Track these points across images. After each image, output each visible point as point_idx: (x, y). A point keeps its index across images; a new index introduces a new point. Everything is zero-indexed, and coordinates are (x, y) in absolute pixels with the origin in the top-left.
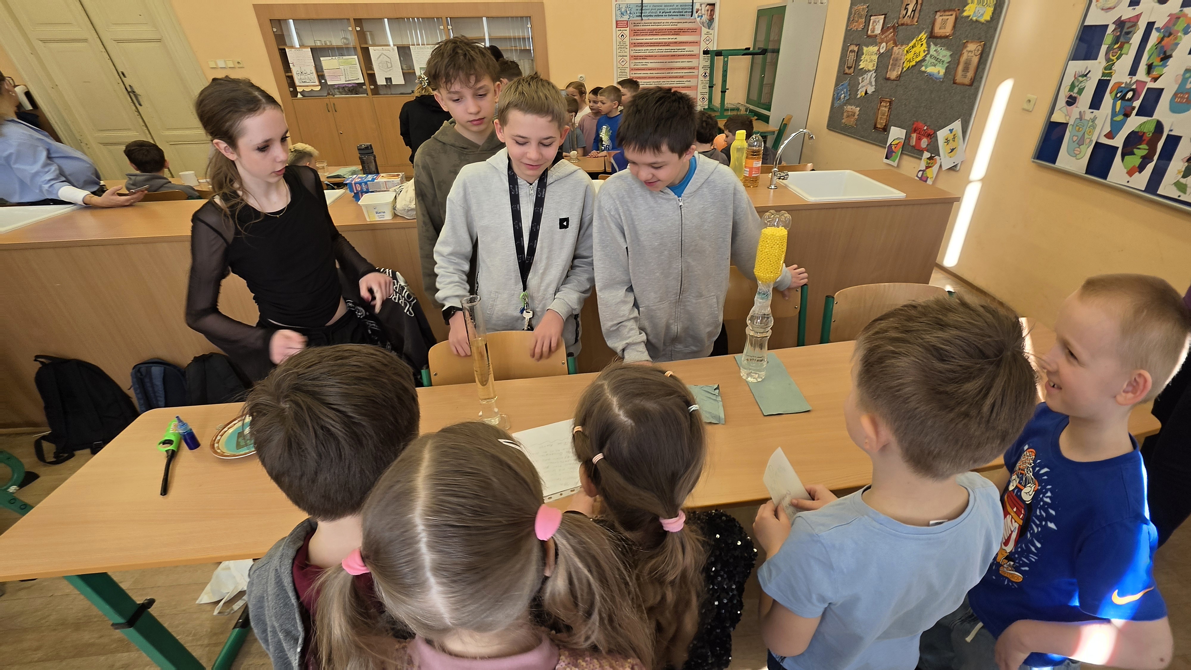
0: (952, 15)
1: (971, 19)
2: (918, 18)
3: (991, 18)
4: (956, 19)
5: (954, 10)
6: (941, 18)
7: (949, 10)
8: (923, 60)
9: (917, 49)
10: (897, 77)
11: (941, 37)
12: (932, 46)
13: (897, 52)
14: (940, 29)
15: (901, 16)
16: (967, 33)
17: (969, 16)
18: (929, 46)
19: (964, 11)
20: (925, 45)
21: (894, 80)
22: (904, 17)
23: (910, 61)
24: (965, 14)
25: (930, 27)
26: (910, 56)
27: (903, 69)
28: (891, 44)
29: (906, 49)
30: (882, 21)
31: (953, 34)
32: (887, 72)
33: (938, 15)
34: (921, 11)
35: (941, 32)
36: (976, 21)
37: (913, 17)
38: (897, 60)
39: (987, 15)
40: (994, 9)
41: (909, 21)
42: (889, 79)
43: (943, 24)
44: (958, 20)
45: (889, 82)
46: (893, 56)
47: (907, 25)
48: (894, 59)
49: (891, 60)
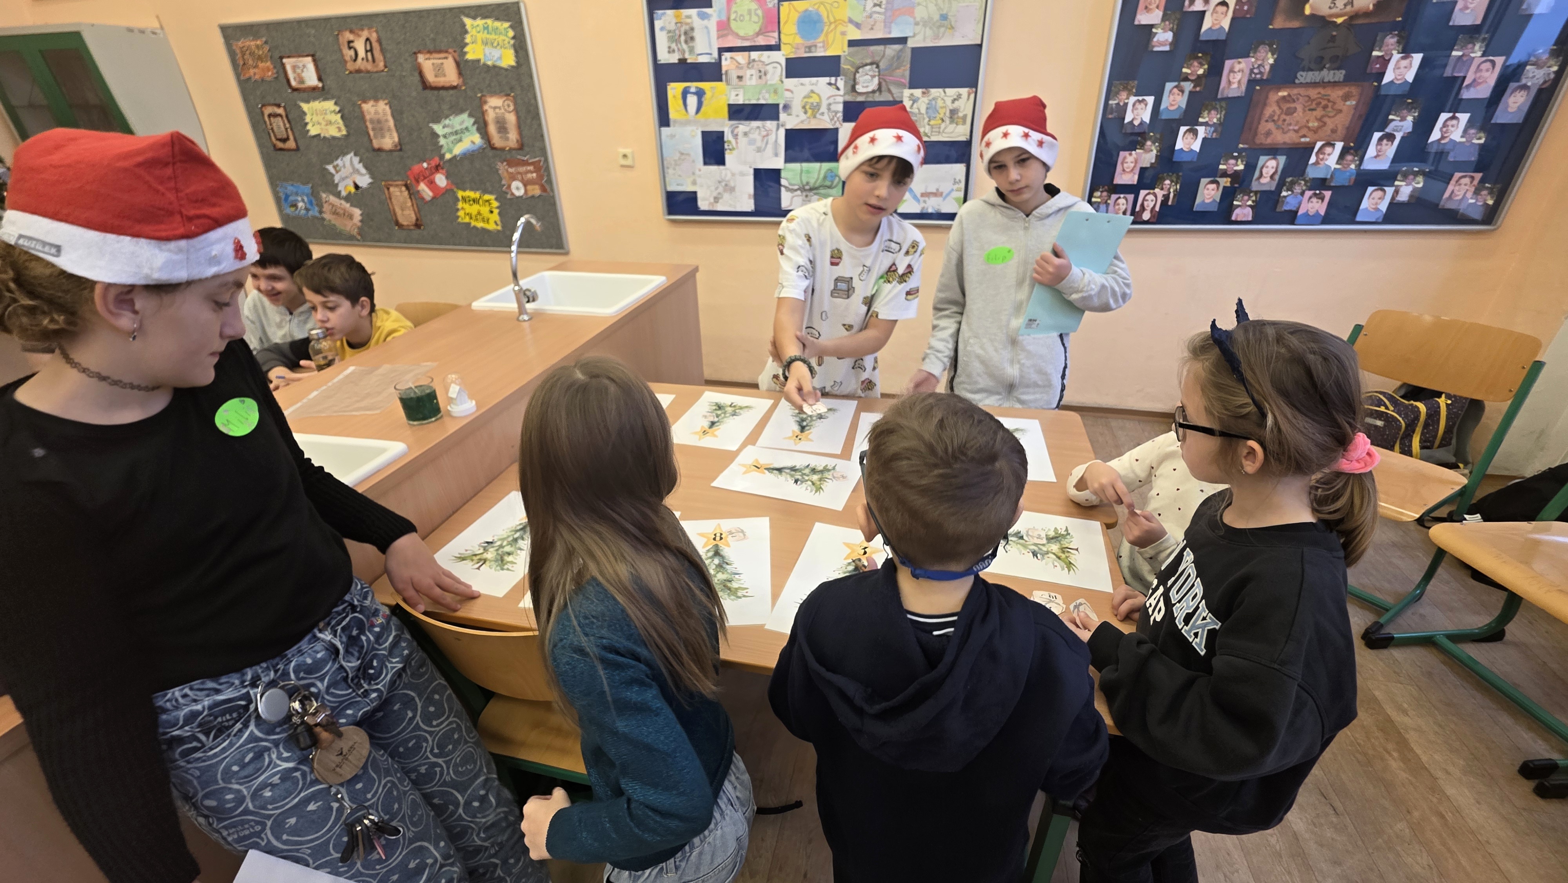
0: (446, 58)
1: (485, 64)
2: (385, 62)
3: (517, 62)
4: (458, 64)
5: (446, 52)
6: (429, 62)
7: (440, 52)
10: (396, 146)
11: (445, 88)
13: (372, 110)
14: (436, 76)
15: (347, 58)
16: (487, 82)
17: (478, 61)
19: (466, 53)
21: (391, 151)
22: (355, 60)
24: (470, 57)
25: (416, 74)
30: (311, 67)
31: (465, 83)
32: (371, 141)
33: (421, 58)
34: (383, 51)
35: (442, 81)
36: (495, 67)
37: (374, 60)
38: (379, 121)
39: (508, 59)
40: (516, 51)
41: (369, 66)
42: (380, 150)
43: (439, 70)
44: (461, 65)
45: (383, 155)
46: (368, 117)
47: (368, 72)
48: (372, 121)
49: (368, 124)
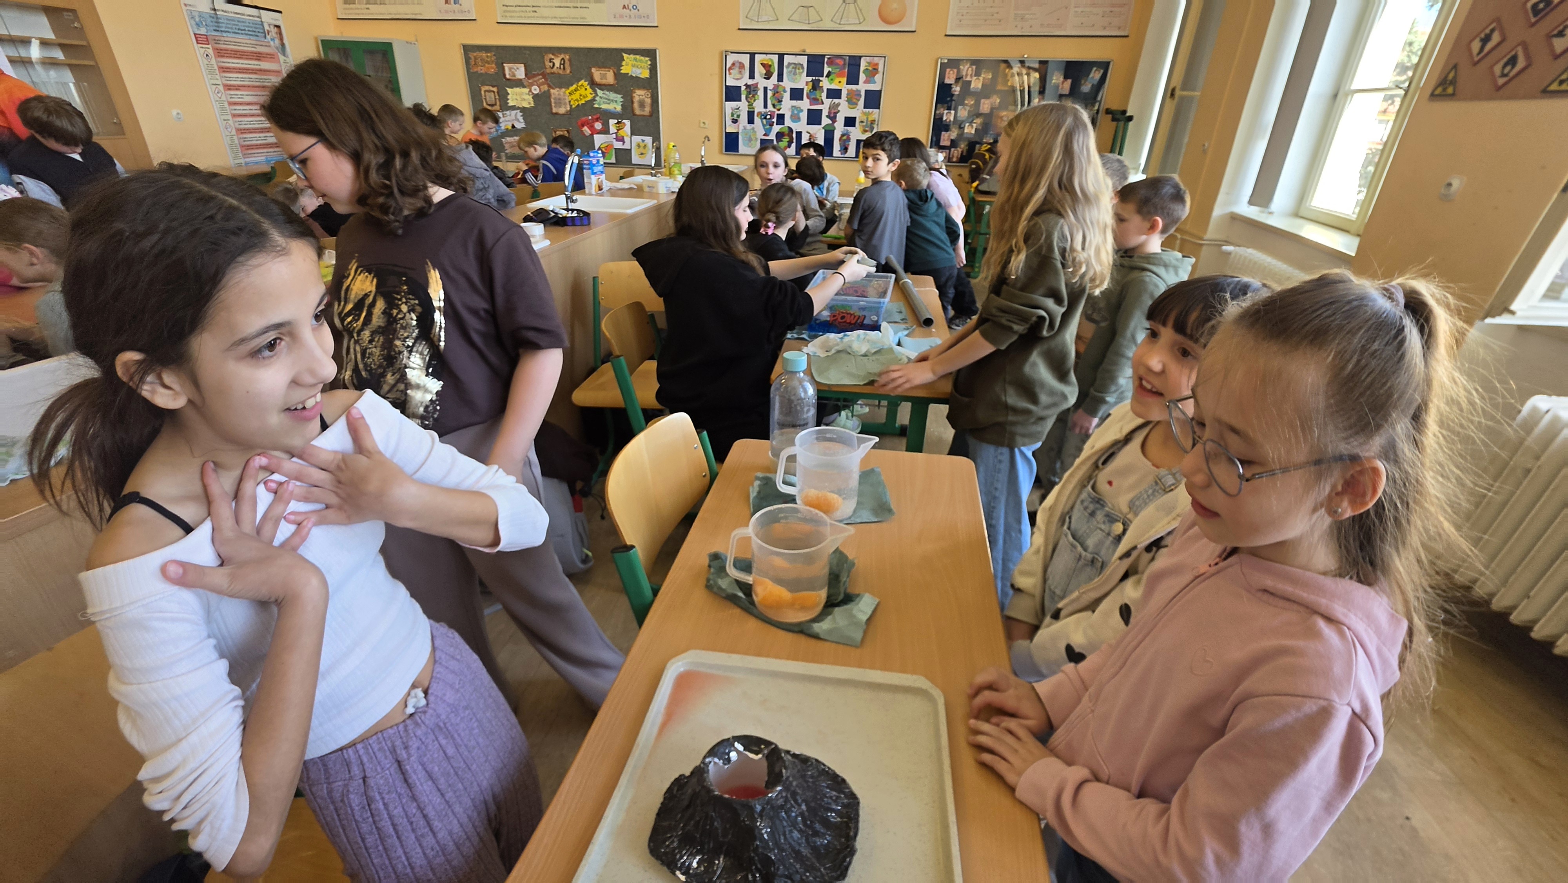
0: (609, 71)
1: (631, 76)
2: (571, 70)
3: (650, 76)
4: (615, 74)
5: (610, 68)
6: (598, 73)
7: (606, 68)
8: (594, 100)
9: (582, 92)
10: (567, 113)
11: (605, 85)
12: (599, 91)
13: (557, 93)
14: (601, 79)
15: (547, 67)
16: (631, 84)
17: (628, 74)
18: (595, 92)
19: (621, 70)
20: (590, 90)
22: (552, 68)
23: (577, 100)
24: (623, 72)
25: (589, 77)
26: (576, 96)
27: (571, 106)
28: (545, 88)
29: (568, 92)
30: (521, 68)
32: (551, 109)
33: (593, 70)
34: (571, 65)
35: (604, 82)
36: (637, 77)
37: (564, 68)
38: (560, 99)
39: (645, 74)
40: (650, 70)
41: (561, 72)
42: (557, 114)
43: (604, 76)
44: (618, 75)
45: (558, 116)
46: (553, 96)
47: (559, 74)
48: (555, 99)
49: (553, 101)
